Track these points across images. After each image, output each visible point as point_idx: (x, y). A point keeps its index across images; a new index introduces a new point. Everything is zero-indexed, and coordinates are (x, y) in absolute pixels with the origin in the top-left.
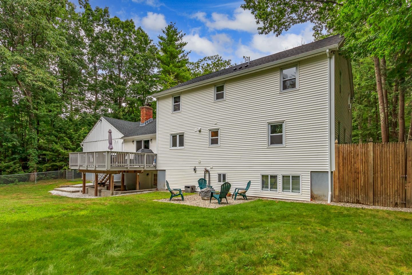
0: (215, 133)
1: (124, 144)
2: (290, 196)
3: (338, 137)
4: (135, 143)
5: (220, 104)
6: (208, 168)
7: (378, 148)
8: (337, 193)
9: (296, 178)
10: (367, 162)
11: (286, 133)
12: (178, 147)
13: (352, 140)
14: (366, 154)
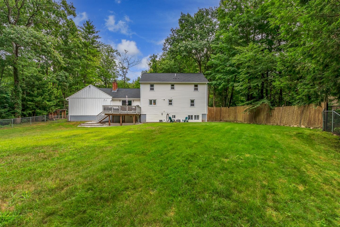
0: (170, 101)
1: (112, 102)
2: (196, 121)
3: (208, 105)
4: (121, 102)
5: (173, 91)
6: (169, 114)
7: (216, 108)
8: (208, 119)
9: (198, 116)
10: (214, 111)
11: (195, 103)
12: (153, 105)
13: (212, 106)
14: (214, 109)
